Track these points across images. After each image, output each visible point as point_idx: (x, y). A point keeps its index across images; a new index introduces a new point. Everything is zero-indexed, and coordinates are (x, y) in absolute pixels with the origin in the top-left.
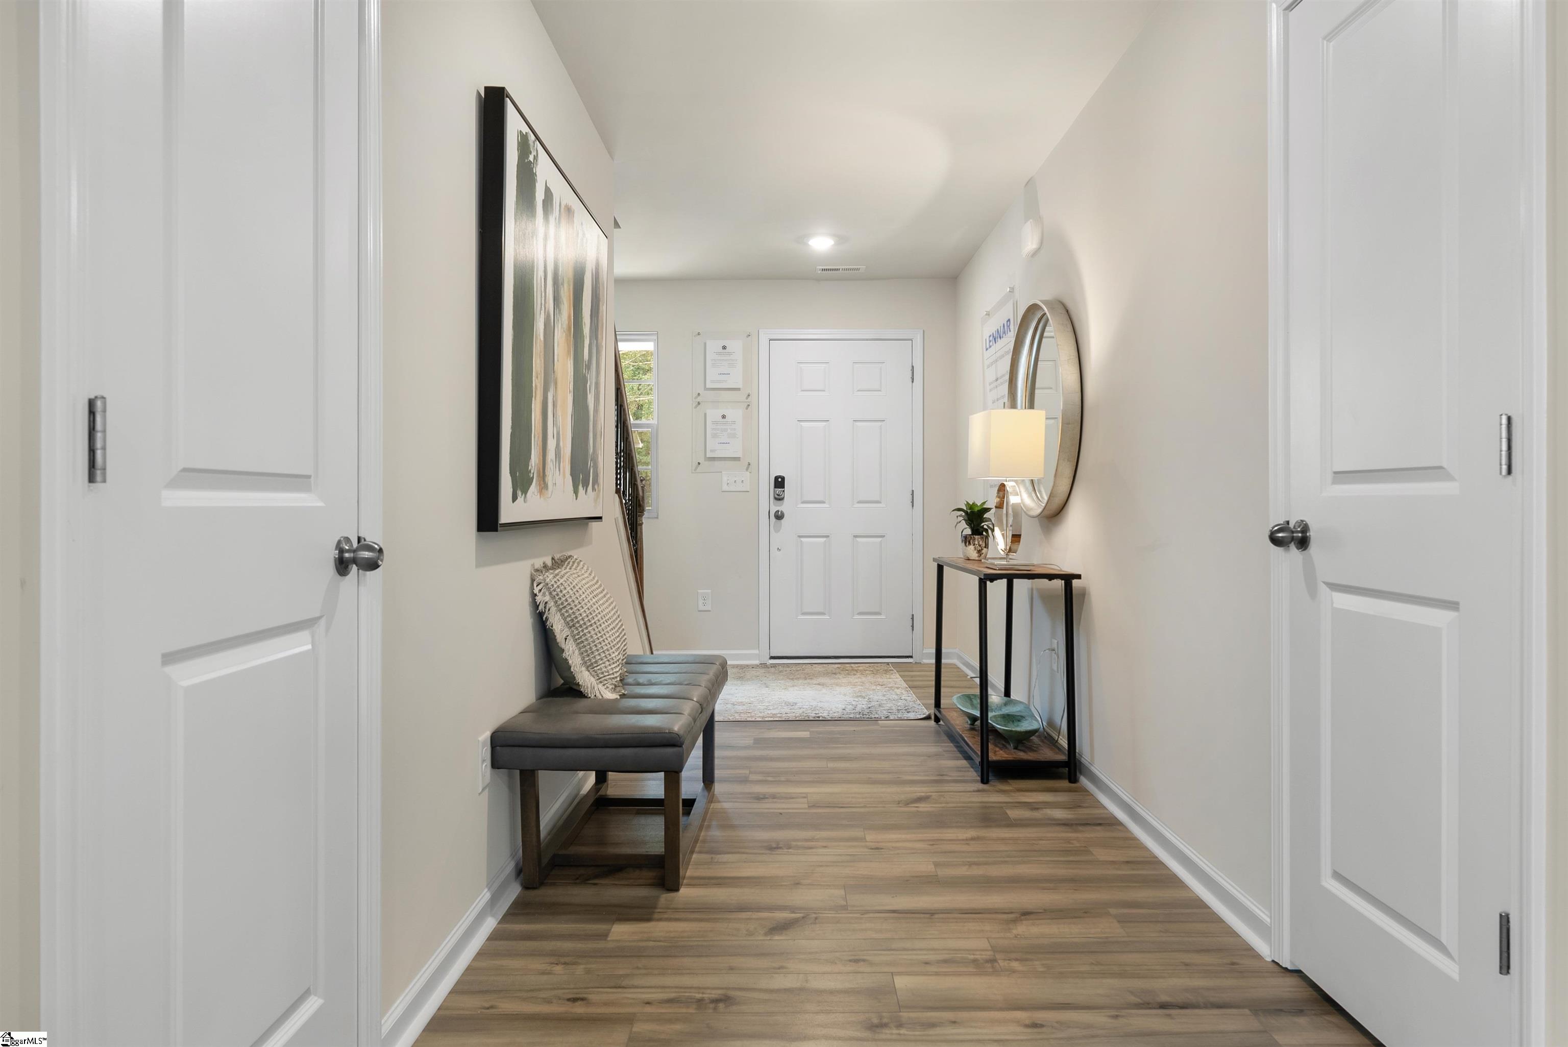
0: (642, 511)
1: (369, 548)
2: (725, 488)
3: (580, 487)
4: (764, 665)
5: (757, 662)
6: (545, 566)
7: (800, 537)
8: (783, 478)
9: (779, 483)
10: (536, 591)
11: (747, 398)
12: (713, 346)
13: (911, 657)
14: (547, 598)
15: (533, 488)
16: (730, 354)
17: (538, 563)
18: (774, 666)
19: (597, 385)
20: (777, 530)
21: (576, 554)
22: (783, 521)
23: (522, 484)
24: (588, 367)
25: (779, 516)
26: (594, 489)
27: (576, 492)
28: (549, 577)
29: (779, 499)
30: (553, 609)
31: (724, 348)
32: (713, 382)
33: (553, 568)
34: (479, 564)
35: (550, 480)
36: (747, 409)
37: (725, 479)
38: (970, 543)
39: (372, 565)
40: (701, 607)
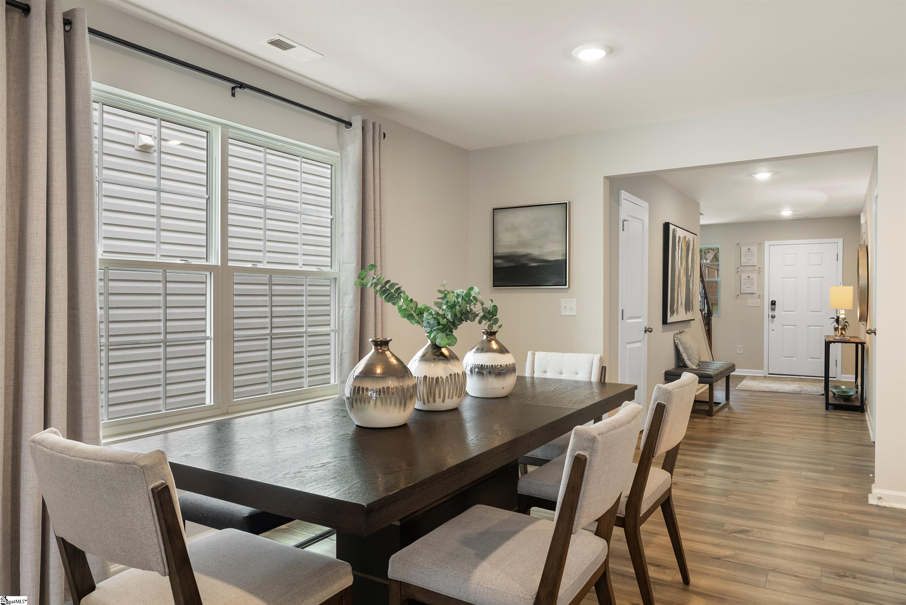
0: (712, 315)
1: (650, 328)
2: (749, 305)
3: (688, 311)
4: (765, 377)
5: (763, 375)
6: (677, 333)
7: (782, 325)
8: (775, 302)
9: (773, 303)
10: (675, 339)
11: (759, 269)
12: (744, 249)
13: (836, 378)
14: (678, 341)
15: (675, 313)
16: (751, 252)
17: (676, 332)
18: (769, 377)
19: (693, 281)
20: (772, 322)
21: (686, 330)
22: (775, 319)
23: (672, 313)
24: (690, 277)
25: (773, 317)
26: (692, 311)
27: (686, 313)
28: (679, 336)
29: (773, 309)
30: (680, 344)
31: (749, 249)
32: (744, 263)
33: (679, 334)
34: (663, 332)
35: (679, 311)
36: (759, 273)
37: (749, 301)
38: (837, 331)
39: (651, 332)
40: (738, 352)
